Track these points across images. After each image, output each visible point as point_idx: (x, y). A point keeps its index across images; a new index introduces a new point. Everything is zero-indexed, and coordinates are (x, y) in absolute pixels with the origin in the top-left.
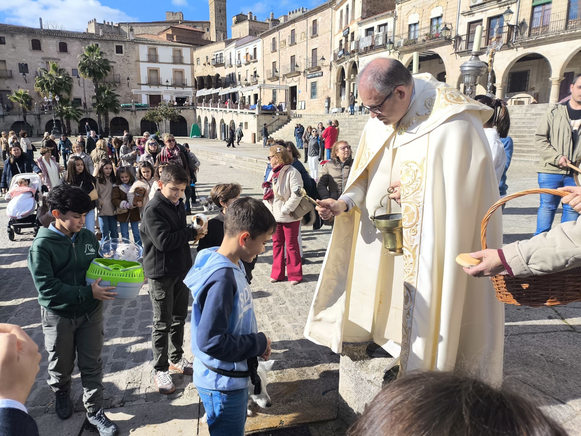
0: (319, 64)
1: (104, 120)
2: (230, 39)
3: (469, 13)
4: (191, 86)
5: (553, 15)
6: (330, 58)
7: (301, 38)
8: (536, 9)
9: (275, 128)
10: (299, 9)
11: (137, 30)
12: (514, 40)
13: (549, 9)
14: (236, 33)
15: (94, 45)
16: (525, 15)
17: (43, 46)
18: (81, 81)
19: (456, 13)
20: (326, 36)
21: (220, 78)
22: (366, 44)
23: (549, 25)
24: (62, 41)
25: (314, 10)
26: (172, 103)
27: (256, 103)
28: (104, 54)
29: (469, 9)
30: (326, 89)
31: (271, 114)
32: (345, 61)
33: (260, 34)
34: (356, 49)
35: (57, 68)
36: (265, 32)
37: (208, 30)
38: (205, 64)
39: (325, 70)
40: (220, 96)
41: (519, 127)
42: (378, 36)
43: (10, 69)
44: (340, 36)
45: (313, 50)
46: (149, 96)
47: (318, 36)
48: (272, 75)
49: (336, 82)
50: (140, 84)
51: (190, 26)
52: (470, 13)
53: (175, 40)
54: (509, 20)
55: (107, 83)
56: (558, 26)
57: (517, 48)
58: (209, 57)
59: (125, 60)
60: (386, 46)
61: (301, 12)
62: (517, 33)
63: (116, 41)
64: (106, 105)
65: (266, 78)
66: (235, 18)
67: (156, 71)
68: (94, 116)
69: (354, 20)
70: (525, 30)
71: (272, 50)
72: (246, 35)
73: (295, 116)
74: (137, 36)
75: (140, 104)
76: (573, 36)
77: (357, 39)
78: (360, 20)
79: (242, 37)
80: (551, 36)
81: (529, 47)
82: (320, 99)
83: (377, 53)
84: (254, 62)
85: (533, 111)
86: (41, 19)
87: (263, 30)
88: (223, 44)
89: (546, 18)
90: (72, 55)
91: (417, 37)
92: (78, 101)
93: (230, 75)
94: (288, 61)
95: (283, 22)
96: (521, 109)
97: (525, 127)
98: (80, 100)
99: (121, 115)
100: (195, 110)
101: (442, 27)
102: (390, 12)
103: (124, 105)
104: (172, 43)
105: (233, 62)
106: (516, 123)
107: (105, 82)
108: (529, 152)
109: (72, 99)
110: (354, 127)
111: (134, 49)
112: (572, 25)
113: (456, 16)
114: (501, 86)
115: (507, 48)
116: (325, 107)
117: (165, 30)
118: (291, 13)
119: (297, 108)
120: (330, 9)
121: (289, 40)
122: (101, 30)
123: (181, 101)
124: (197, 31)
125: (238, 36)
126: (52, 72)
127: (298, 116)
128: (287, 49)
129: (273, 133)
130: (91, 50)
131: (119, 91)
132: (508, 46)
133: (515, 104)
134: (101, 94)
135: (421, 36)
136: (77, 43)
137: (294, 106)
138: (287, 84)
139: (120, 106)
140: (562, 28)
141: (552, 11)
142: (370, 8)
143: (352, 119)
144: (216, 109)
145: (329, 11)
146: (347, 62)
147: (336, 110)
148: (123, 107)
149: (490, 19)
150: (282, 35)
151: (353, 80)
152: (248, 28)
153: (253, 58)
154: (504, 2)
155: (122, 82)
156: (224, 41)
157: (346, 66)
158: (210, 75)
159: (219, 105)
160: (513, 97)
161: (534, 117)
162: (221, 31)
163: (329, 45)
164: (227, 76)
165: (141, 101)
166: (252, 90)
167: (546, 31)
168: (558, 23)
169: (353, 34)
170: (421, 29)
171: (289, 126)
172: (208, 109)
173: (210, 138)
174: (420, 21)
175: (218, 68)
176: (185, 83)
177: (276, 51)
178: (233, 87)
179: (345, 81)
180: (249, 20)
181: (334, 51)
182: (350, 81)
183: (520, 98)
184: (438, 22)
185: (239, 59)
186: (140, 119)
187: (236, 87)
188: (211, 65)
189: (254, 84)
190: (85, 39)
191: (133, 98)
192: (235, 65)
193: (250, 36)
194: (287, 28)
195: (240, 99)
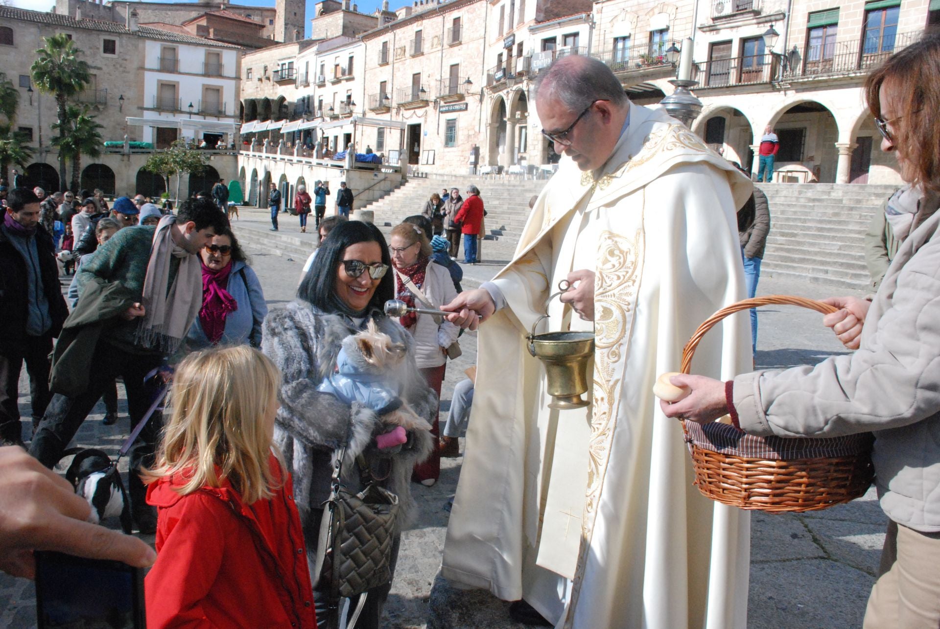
0: (461, 90)
1: (72, 169)
2: (308, 39)
3: (711, 28)
4: (232, 114)
5: (839, 44)
6: (480, 83)
7: (432, 46)
8: (814, 33)
9: (377, 193)
11: (144, 16)
12: (781, 78)
13: (833, 35)
14: (320, 30)
15: (64, 36)
16: (798, 41)
18: (35, 95)
19: (690, 26)
20: (475, 45)
21: (286, 103)
22: (543, 64)
23: (833, 60)
24: (5, 25)
26: (196, 144)
28: (80, 53)
29: (711, 23)
30: (472, 133)
31: (372, 169)
32: (506, 88)
33: (361, 35)
34: (525, 69)
36: (370, 32)
37: (272, 22)
38: (260, 80)
39: (472, 101)
40: (283, 134)
41: (788, 219)
42: (562, 52)
44: (500, 48)
45: (452, 66)
46: (155, 130)
47: (460, 44)
48: (378, 103)
49: (489, 121)
50: (142, 109)
51: (240, 15)
52: (713, 28)
53: (212, 36)
54: (773, 45)
55: (82, 103)
56: (847, 62)
57: (785, 91)
58: (269, 68)
59: (118, 66)
62: (785, 67)
63: (105, 31)
64: (78, 141)
65: (367, 108)
66: (321, 5)
67: (173, 87)
68: (53, 160)
69: (524, 23)
70: (797, 63)
71: (380, 62)
72: (337, 35)
73: (416, 175)
74: (144, 26)
75: (138, 143)
77: (528, 54)
78: (533, 24)
79: (331, 37)
80: (836, 77)
81: (803, 90)
82: (460, 148)
84: (347, 80)
85: (810, 194)
87: (367, 29)
88: (296, 47)
89: (828, 47)
90: (21, 50)
91: (626, 60)
92: (26, 133)
93: (303, 100)
94: (407, 81)
95: (403, 17)
96: (791, 190)
97: (796, 219)
98: (30, 130)
99: (104, 160)
100: (235, 156)
101: (667, 46)
102: (584, 15)
103: (109, 143)
104: (204, 41)
105: (311, 79)
106: (783, 212)
107: (78, 102)
108: (802, 261)
109: (16, 129)
111: (136, 47)
112: (868, 62)
113: (690, 31)
115: (771, 89)
116: (469, 163)
117: (195, 19)
118: (419, 3)
119: (420, 162)
121: (411, 46)
122: (79, 11)
124: (251, 24)
125: (323, 36)
127: (420, 175)
128: (408, 62)
129: (374, 203)
130: (56, 44)
131: (103, 119)
132: (772, 86)
133: (783, 181)
134: (69, 122)
135: (633, 58)
136: (33, 30)
137: (414, 157)
138: (405, 120)
139: (103, 144)
140: (853, 66)
141: (839, 38)
142: (551, 6)
143: (514, 186)
144: (274, 156)
145: (481, 5)
146: (509, 89)
147: (488, 169)
148: (108, 147)
149: (744, 41)
150: (400, 39)
151: (519, 121)
152: (341, 24)
153: (346, 74)
154: (765, 17)
155: (110, 103)
156: (298, 43)
157: (508, 96)
158: (270, 97)
159: (281, 149)
160: (780, 170)
161: (811, 204)
162: (295, 26)
163: (480, 61)
164: (298, 100)
165: (142, 137)
166: (342, 127)
167: (829, 69)
168: (847, 59)
169: (521, 45)
170: (634, 47)
171: (404, 192)
172: (259, 156)
173: (260, 207)
174: (632, 33)
175: (283, 87)
176: (223, 110)
177: (387, 64)
178: (308, 120)
179: (505, 122)
180: (343, 11)
181: (488, 71)
182: (514, 122)
183: (791, 172)
184: (661, 38)
185: (322, 73)
186: (137, 169)
187: (313, 120)
188: (272, 82)
189: (345, 117)
190: (48, 25)
191: (126, 132)
192: (315, 83)
193: (342, 38)
194: (409, 27)
195: (319, 140)
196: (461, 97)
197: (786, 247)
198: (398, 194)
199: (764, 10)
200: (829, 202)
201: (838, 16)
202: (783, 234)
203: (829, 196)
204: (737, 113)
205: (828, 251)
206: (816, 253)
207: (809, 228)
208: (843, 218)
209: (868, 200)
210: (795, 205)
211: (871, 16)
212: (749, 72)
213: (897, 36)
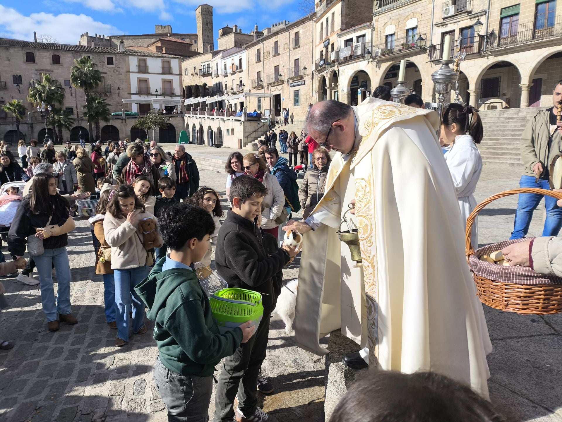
0: (301, 73)
1: (95, 129)
2: (216, 50)
3: (442, 24)
4: (179, 94)
5: (520, 25)
6: (311, 68)
7: (284, 49)
8: (504, 21)
9: (260, 133)
10: (282, 22)
11: (127, 43)
12: (485, 49)
13: (517, 20)
14: (222, 45)
15: (86, 57)
16: (494, 27)
17: (36, 59)
18: (73, 91)
19: (430, 24)
20: (307, 47)
21: (207, 87)
22: (346, 55)
23: (516, 35)
24: (55, 54)
25: (296, 23)
26: (161, 112)
27: (241, 110)
28: (96, 66)
29: (442, 21)
30: (308, 97)
31: (256, 121)
33: (245, 46)
34: (336, 58)
35: (50, 79)
36: (250, 44)
37: (196, 42)
38: (192, 75)
39: (307, 79)
40: (207, 104)
41: (493, 131)
42: (356, 47)
43: (5, 81)
44: (321, 47)
45: (295, 60)
46: (138, 105)
47: (299, 47)
48: (257, 84)
49: (317, 90)
50: (131, 94)
51: (179, 39)
52: (444, 24)
53: (164, 52)
54: (480, 30)
55: (98, 93)
56: (525, 36)
57: (488, 57)
58: (196, 68)
59: (116, 71)
60: (364, 56)
61: (284, 24)
62: (487, 42)
63: (107, 53)
64: (97, 114)
65: (251, 87)
66: (221, 31)
67: (146, 81)
68: (85, 125)
69: (334, 32)
70: (495, 39)
71: (256, 61)
72: (232, 47)
74: (128, 48)
75: (130, 113)
76: (540, 45)
77: (337, 49)
78: (339, 32)
79: (228, 48)
80: (519, 45)
81: (499, 55)
82: (302, 106)
83: (356, 62)
84: (239, 72)
85: (506, 115)
86: (35, 33)
87: (248, 42)
88: (210, 55)
89: (513, 28)
90: (65, 66)
91: (393, 47)
92: (70, 110)
93: (216, 84)
94: (272, 70)
95: (267, 34)
96: (494, 114)
97: (498, 130)
98: (72, 109)
99: (111, 123)
100: (183, 118)
101: (417, 37)
102: (368, 24)
103: (114, 113)
104: (161, 55)
105: (220, 72)
106: (490, 127)
107: (96, 92)
108: (503, 154)
109: (65, 109)
111: (124, 60)
112: (539, 34)
113: (430, 27)
114: (475, 92)
115: (479, 57)
117: (155, 43)
118: (275, 25)
120: (311, 21)
121: (273, 50)
122: (92, 43)
123: (170, 109)
124: (185, 43)
125: (224, 48)
126: (45, 83)
128: (271, 59)
130: (83, 62)
131: (110, 101)
132: (480, 54)
133: (488, 108)
134: (92, 103)
135: (397, 46)
136: (70, 55)
138: (272, 93)
139: (111, 114)
140: (530, 38)
141: (520, 22)
142: (349, 20)
144: (204, 116)
145: (310, 24)
146: (327, 71)
148: (114, 115)
149: (462, 30)
150: (266, 47)
151: (334, 88)
152: (234, 40)
153: (238, 69)
154: (474, 14)
155: (113, 91)
156: (211, 53)
157: (327, 75)
158: (198, 84)
159: (207, 112)
160: (486, 102)
161: (507, 121)
162: (208, 43)
163: (310, 56)
164: (214, 85)
165: (132, 109)
166: (238, 98)
167: (514, 41)
168: (526, 33)
169: (333, 44)
170: (397, 39)
172: (195, 117)
173: (198, 144)
174: (396, 31)
175: (205, 78)
176: (174, 92)
177: (260, 61)
178: (220, 96)
179: (326, 89)
180: (234, 33)
181: (316, 61)
182: (331, 89)
183: (493, 103)
184: (413, 33)
185: (225, 69)
186: (131, 127)
187: (223, 95)
188: (198, 75)
189: (240, 93)
190: (77, 52)
191: (123, 107)
193: (235, 48)
194: (271, 39)
195: (227, 106)
197: (493, 147)
199: (474, 10)
200: (518, 119)
201: (519, 9)
202: (491, 140)
203: (518, 115)
206: (512, 149)
207: (507, 135)
210: (497, 122)
211: (540, 7)
212: (465, 48)
213: (556, 18)
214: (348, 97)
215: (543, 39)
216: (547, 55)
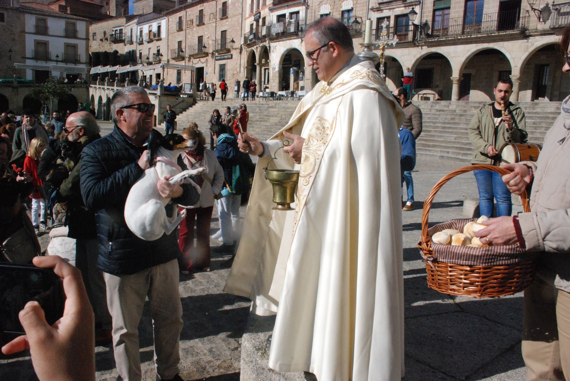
0: (228, 46)
2: (131, 14)
3: (378, 9)
4: (84, 61)
5: (451, 19)
6: (240, 41)
7: (210, 19)
8: (437, 13)
12: (419, 39)
13: (448, 14)
14: (139, 9)
16: (428, 17)
19: (365, 8)
20: (236, 19)
21: (118, 54)
22: (278, 30)
23: (448, 29)
26: (62, 80)
27: (157, 83)
29: (378, 6)
30: (235, 72)
31: (174, 95)
32: (256, 45)
33: (165, 12)
34: (267, 34)
36: (170, 10)
37: (108, 4)
38: (101, 40)
39: (235, 53)
40: (118, 74)
42: (290, 23)
44: (251, 20)
45: (222, 32)
46: (34, 72)
47: (227, 18)
48: (177, 55)
49: (246, 65)
50: (25, 58)
53: (69, 12)
54: (414, 19)
56: (456, 30)
57: (421, 47)
58: (107, 33)
59: (7, 30)
60: (298, 34)
62: (421, 33)
65: (170, 57)
67: (45, 44)
69: (266, 5)
70: (428, 30)
71: (178, 29)
72: (150, 12)
73: (202, 98)
74: (23, 4)
75: (23, 80)
76: (469, 40)
77: (269, 24)
78: (271, 6)
79: (146, 13)
80: (450, 38)
81: (432, 46)
83: (289, 40)
84: (157, 40)
85: (437, 107)
87: (168, 8)
88: (124, 20)
89: (445, 21)
93: (130, 52)
94: (195, 41)
96: (426, 105)
97: (430, 122)
100: (87, 88)
101: (352, 20)
103: (3, 80)
104: (64, 15)
105: (134, 39)
108: (434, 146)
110: (265, 113)
111: (19, 18)
112: (468, 30)
113: (365, 11)
115: (413, 46)
116: (234, 91)
117: (57, 1)
121: (197, 20)
123: (72, 78)
124: (95, 4)
125: (141, 13)
127: (204, 99)
128: (195, 29)
132: (414, 44)
133: (421, 100)
138: (194, 65)
140: (460, 32)
141: (451, 16)
143: (263, 104)
144: (112, 87)
146: (258, 46)
148: (3, 82)
149: (397, 17)
150: (190, 15)
151: (264, 65)
152: (152, 5)
153: (156, 36)
154: (409, 3)
155: (2, 54)
156: (126, 17)
157: (257, 50)
158: (107, 51)
159: (117, 83)
160: (419, 93)
161: (438, 113)
162: (122, 6)
163: (239, 28)
164: (126, 53)
165: (25, 76)
166: (154, 69)
167: (446, 34)
168: (456, 28)
169: (264, 19)
171: (195, 109)
172: (103, 88)
173: (104, 120)
174: (332, 12)
175: (117, 45)
176: (79, 59)
177: (182, 30)
178: (133, 66)
179: (256, 66)
181: (245, 34)
182: (261, 66)
183: (426, 94)
184: (348, 15)
185: (141, 36)
186: (24, 97)
187: (136, 65)
188: (109, 41)
189: (156, 63)
191: (15, 73)
192: (136, 42)
193: (153, 14)
194: (195, 8)
195: (140, 78)
196: (229, 51)
197: (425, 138)
198: (191, 110)
200: (448, 111)
201: (450, 3)
203: (448, 108)
204: (394, 60)
205: (449, 140)
206: (442, 142)
207: (437, 127)
208: (457, 121)
209: (470, 110)
210: (429, 114)
211: (469, 3)
212: (400, 35)
213: (483, 15)
214: (280, 76)
215: (471, 36)
216: (475, 51)
